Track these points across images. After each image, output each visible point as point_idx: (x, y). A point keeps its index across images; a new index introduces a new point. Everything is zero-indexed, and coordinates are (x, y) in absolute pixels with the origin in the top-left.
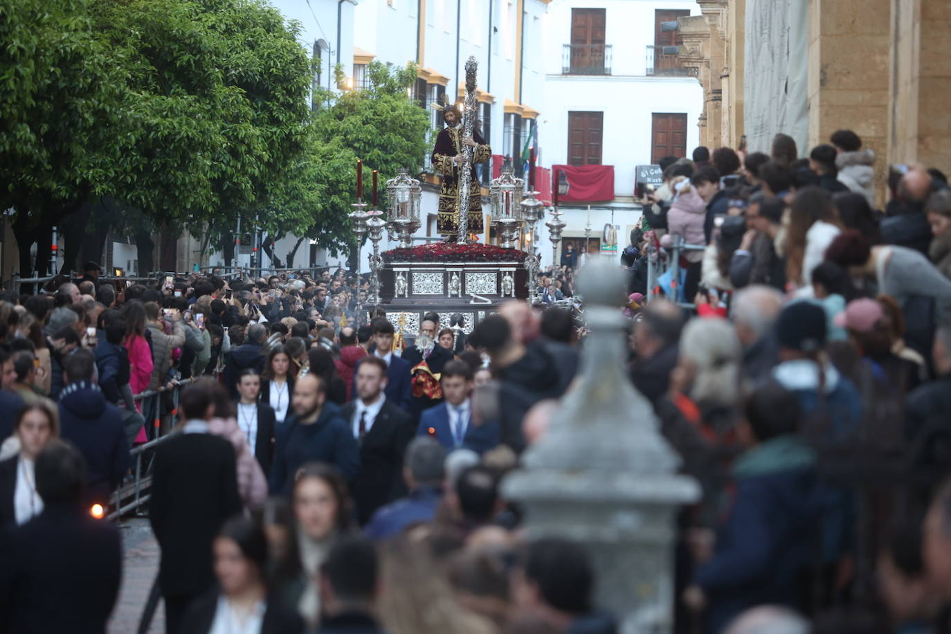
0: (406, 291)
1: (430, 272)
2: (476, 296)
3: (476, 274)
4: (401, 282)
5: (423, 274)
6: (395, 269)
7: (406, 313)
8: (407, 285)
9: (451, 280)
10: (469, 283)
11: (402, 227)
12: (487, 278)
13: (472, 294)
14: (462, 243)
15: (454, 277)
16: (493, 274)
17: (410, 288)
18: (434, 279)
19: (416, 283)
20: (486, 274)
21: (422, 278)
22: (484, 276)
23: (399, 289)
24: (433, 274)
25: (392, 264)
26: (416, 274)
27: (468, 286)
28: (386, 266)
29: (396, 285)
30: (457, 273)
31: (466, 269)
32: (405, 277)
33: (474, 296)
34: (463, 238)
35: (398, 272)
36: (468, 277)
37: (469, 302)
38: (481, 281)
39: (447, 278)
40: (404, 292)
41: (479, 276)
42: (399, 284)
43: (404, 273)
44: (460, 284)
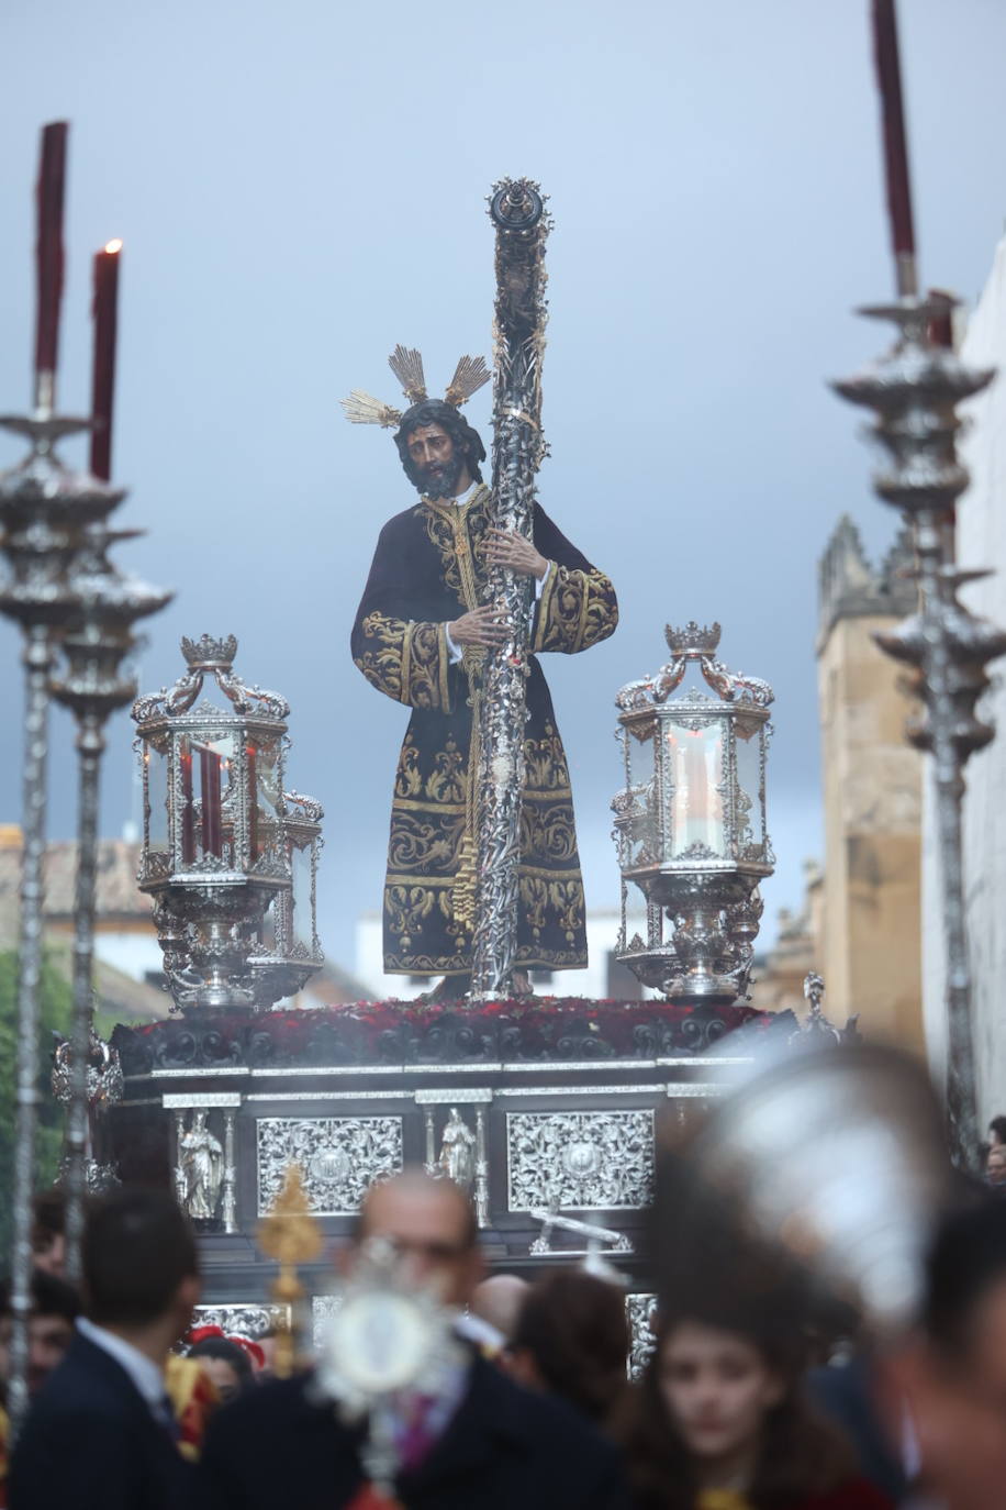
0: (229, 1201)
1: (343, 1110)
2: (560, 1220)
3: (556, 1118)
4: (202, 1161)
5: (305, 1123)
6: (171, 1101)
7: (229, 1308)
8: (230, 1175)
9: (440, 1145)
10: (524, 1159)
11: (212, 910)
12: (611, 1134)
13: (539, 1213)
14: (491, 995)
15: (450, 1134)
16: (638, 1115)
17: (248, 1186)
18: (358, 1143)
19: (274, 1164)
20: (604, 1117)
21: (300, 1142)
22: (593, 1124)
23: (192, 1193)
24: (355, 1122)
25: (157, 1073)
26: (272, 1122)
27: (519, 1175)
28: (131, 1090)
29: (180, 1175)
30: (467, 1111)
31: (506, 1092)
32: (221, 1138)
33: (550, 1220)
34: (496, 975)
35: (190, 1113)
36: (521, 1133)
37: (526, 1248)
38: (581, 1152)
39: (419, 1134)
40: (219, 1209)
41: (568, 1125)
42: (191, 1171)
43: (214, 1118)
44: (481, 1168)
